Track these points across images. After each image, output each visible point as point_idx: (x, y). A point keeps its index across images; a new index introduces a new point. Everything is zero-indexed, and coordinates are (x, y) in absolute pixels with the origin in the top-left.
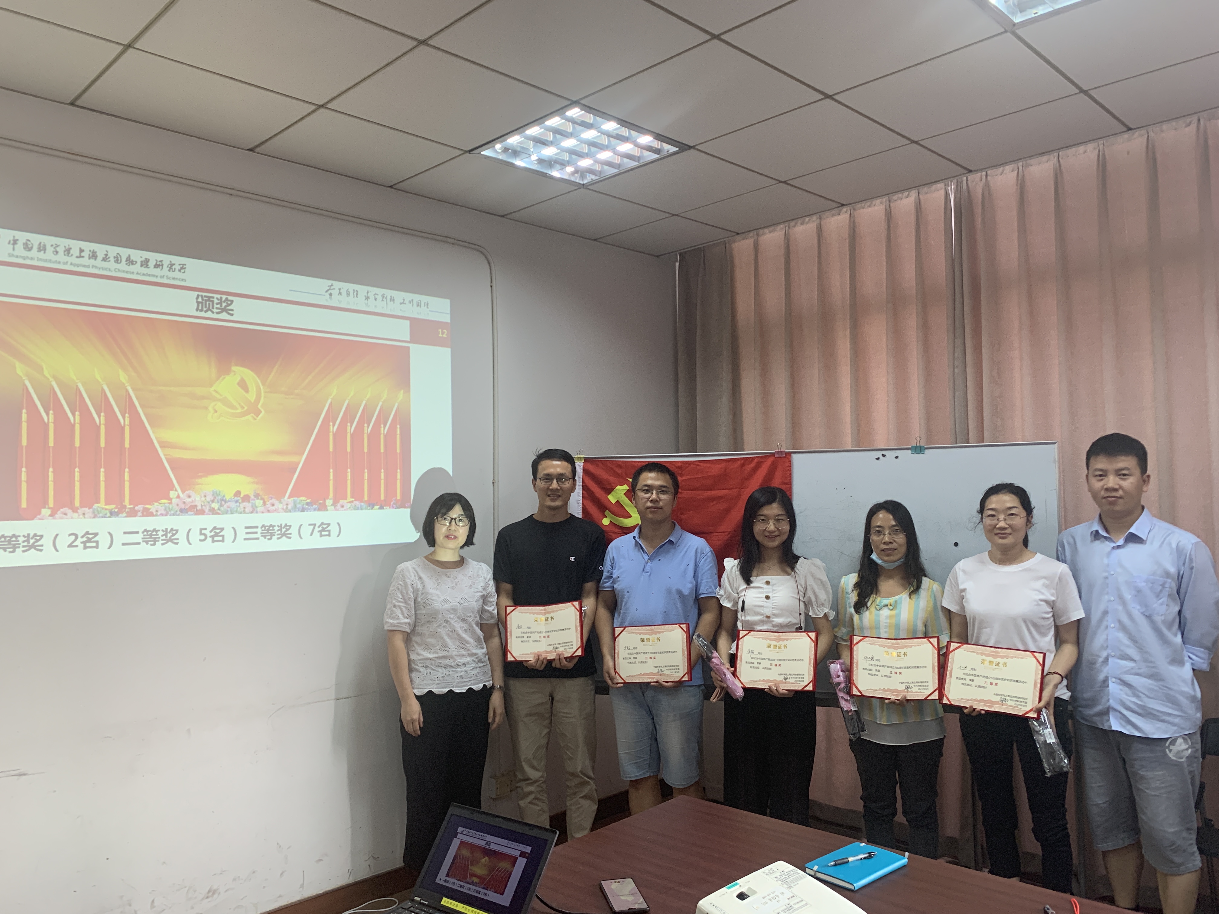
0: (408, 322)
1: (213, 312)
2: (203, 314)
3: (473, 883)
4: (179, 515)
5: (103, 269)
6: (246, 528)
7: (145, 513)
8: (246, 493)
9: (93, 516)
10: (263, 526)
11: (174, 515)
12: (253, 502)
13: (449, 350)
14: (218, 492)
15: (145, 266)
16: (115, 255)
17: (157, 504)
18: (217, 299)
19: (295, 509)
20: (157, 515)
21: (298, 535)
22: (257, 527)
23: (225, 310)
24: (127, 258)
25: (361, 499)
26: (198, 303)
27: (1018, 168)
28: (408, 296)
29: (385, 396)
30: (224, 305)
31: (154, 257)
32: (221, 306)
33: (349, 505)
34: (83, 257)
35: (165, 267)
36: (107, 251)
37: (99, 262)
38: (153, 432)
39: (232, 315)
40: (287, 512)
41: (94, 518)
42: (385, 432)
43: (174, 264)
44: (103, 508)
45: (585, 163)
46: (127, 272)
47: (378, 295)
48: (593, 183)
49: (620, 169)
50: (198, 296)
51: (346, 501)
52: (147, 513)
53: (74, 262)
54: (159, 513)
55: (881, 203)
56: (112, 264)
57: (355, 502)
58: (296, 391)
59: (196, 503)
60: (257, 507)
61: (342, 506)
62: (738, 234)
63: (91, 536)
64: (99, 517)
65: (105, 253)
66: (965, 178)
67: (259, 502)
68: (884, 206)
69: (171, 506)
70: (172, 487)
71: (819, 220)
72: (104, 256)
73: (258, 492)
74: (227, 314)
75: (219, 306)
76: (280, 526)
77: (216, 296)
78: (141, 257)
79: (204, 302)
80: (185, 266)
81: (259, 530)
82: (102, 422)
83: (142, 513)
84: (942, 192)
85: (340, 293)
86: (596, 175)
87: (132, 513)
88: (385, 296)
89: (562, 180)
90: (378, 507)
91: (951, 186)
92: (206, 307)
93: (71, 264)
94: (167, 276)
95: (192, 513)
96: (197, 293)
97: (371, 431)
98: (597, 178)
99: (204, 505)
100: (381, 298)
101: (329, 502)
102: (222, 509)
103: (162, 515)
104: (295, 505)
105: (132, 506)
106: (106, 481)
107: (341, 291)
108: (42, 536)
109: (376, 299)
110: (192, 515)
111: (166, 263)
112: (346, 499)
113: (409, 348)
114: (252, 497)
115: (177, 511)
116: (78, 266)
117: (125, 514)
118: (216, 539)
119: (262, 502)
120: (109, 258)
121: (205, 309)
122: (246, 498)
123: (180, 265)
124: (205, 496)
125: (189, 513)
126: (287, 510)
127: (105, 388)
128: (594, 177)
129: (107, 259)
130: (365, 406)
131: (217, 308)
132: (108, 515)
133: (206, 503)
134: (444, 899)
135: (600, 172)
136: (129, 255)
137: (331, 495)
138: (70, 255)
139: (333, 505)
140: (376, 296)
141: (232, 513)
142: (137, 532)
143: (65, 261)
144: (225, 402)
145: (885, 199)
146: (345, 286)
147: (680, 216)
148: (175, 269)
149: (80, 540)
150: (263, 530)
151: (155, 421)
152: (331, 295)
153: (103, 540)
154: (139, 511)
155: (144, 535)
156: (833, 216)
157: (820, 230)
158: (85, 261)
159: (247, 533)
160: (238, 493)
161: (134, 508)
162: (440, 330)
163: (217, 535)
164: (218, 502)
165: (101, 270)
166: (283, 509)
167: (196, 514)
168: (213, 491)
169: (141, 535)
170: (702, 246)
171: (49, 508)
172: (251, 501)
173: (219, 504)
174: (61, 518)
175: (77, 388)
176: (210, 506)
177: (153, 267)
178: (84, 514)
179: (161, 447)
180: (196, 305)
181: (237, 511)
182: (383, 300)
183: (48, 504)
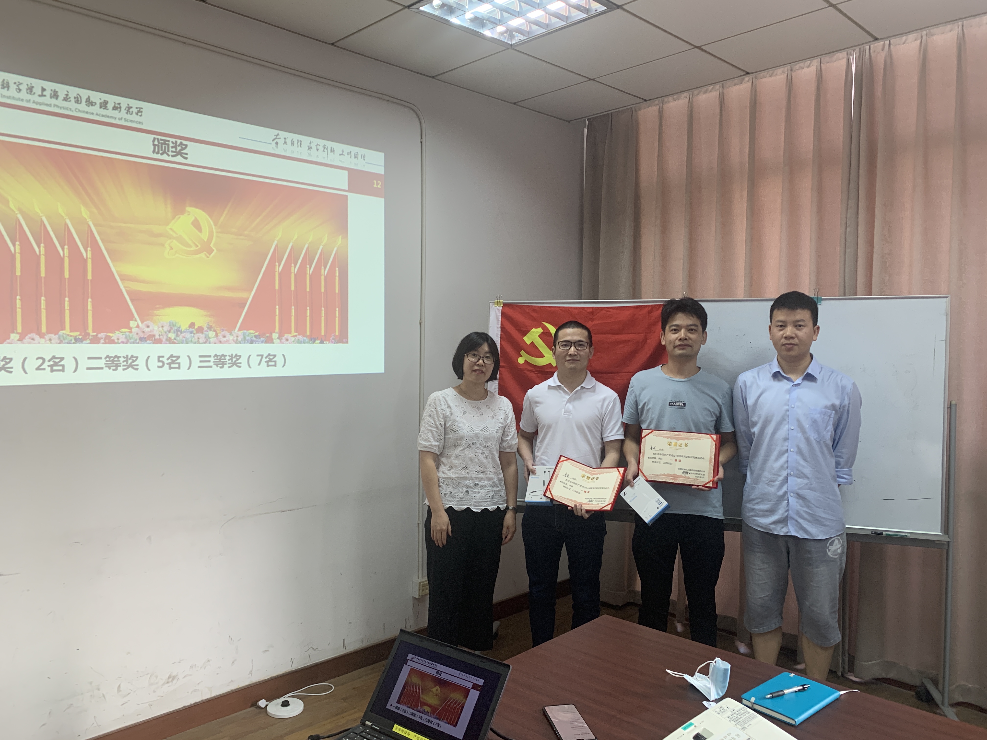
0: (346, 172)
1: (169, 155)
2: (159, 156)
3: (424, 712)
4: (138, 343)
5: (64, 108)
6: (200, 356)
7: (107, 341)
8: (200, 325)
9: (58, 342)
10: (216, 355)
11: (133, 343)
12: (207, 333)
13: (383, 199)
14: (174, 324)
15: (104, 107)
16: (75, 95)
17: (118, 332)
18: (172, 142)
19: (244, 341)
20: (118, 343)
21: (247, 364)
22: (210, 356)
23: (179, 153)
24: (87, 99)
25: (304, 334)
26: (154, 145)
27: (922, 37)
28: (347, 148)
29: (325, 241)
30: (179, 148)
31: (112, 99)
32: (176, 149)
33: (293, 339)
34: (45, 96)
35: (123, 109)
36: (68, 92)
37: (60, 102)
38: (114, 266)
39: (186, 158)
40: (238, 343)
41: (60, 343)
42: (326, 274)
43: (131, 107)
44: (68, 335)
45: (516, 22)
46: (87, 113)
47: (319, 145)
48: (522, 43)
49: (548, 29)
50: (154, 139)
51: (290, 335)
52: (109, 341)
53: (36, 101)
54: (120, 341)
55: (783, 72)
56: (72, 104)
57: (298, 336)
58: (246, 233)
59: (155, 333)
60: (209, 338)
61: (287, 340)
62: (645, 100)
63: (57, 360)
64: (65, 343)
65: (66, 93)
66: (868, 47)
67: (211, 334)
68: (786, 75)
69: (131, 335)
70: (132, 318)
71: (721, 88)
72: (65, 96)
73: (211, 325)
74: (181, 157)
75: (174, 150)
76: (231, 356)
77: (171, 139)
78: (100, 99)
79: (160, 144)
80: (141, 110)
81: (212, 359)
82: (66, 255)
83: (105, 340)
84: (844, 62)
85: (285, 143)
86: (524, 35)
87: (95, 340)
88: (326, 147)
89: (493, 40)
90: (319, 341)
91: (853, 55)
92: (162, 150)
93: (34, 102)
94: (125, 119)
95: (151, 342)
96: (153, 136)
97: (313, 272)
98: (525, 38)
99: (162, 335)
100: (323, 149)
101: (275, 336)
102: (178, 338)
103: (123, 342)
104: (245, 338)
105: (95, 334)
106: (70, 310)
107: (286, 140)
108: (11, 359)
109: (317, 150)
110: (150, 343)
111: (124, 106)
112: (290, 333)
113: (347, 196)
114: (206, 329)
115: (136, 340)
116: (40, 105)
117: (88, 341)
118: (173, 366)
119: (214, 333)
120: (70, 98)
121: (161, 152)
122: (200, 330)
123: (137, 108)
124: (162, 327)
125: (148, 341)
126: (237, 342)
127: (68, 222)
128: (523, 38)
129: (68, 99)
130: (308, 248)
131: (172, 152)
132: (73, 341)
133: (163, 333)
134: (396, 726)
135: (528, 32)
136: (89, 97)
137: (277, 330)
138: (33, 93)
139: (278, 338)
140: (318, 146)
141: (187, 343)
142: (100, 358)
143: (28, 99)
144: (180, 239)
145: (787, 68)
146: (290, 136)
147: (595, 81)
148: (132, 112)
149: (47, 363)
150: (215, 359)
151: (116, 255)
152: (277, 143)
153: (69, 364)
154: (102, 339)
155: (107, 361)
156: (736, 85)
157: (722, 99)
158: (47, 99)
159: (201, 361)
160: (192, 325)
161: (97, 335)
162: (375, 181)
163: (173, 362)
164: (174, 333)
165: (62, 109)
166: (233, 340)
167: (154, 343)
168: (170, 322)
169: (103, 361)
170: (611, 112)
171: (18, 333)
172: (204, 333)
173: (175, 334)
174: (30, 343)
175: (42, 221)
176: (167, 336)
177: (111, 108)
178: (50, 340)
179: (121, 280)
180: (152, 147)
181: (191, 341)
182: (324, 151)
183: (16, 329)
